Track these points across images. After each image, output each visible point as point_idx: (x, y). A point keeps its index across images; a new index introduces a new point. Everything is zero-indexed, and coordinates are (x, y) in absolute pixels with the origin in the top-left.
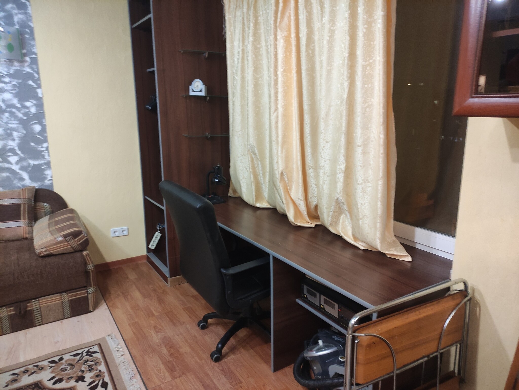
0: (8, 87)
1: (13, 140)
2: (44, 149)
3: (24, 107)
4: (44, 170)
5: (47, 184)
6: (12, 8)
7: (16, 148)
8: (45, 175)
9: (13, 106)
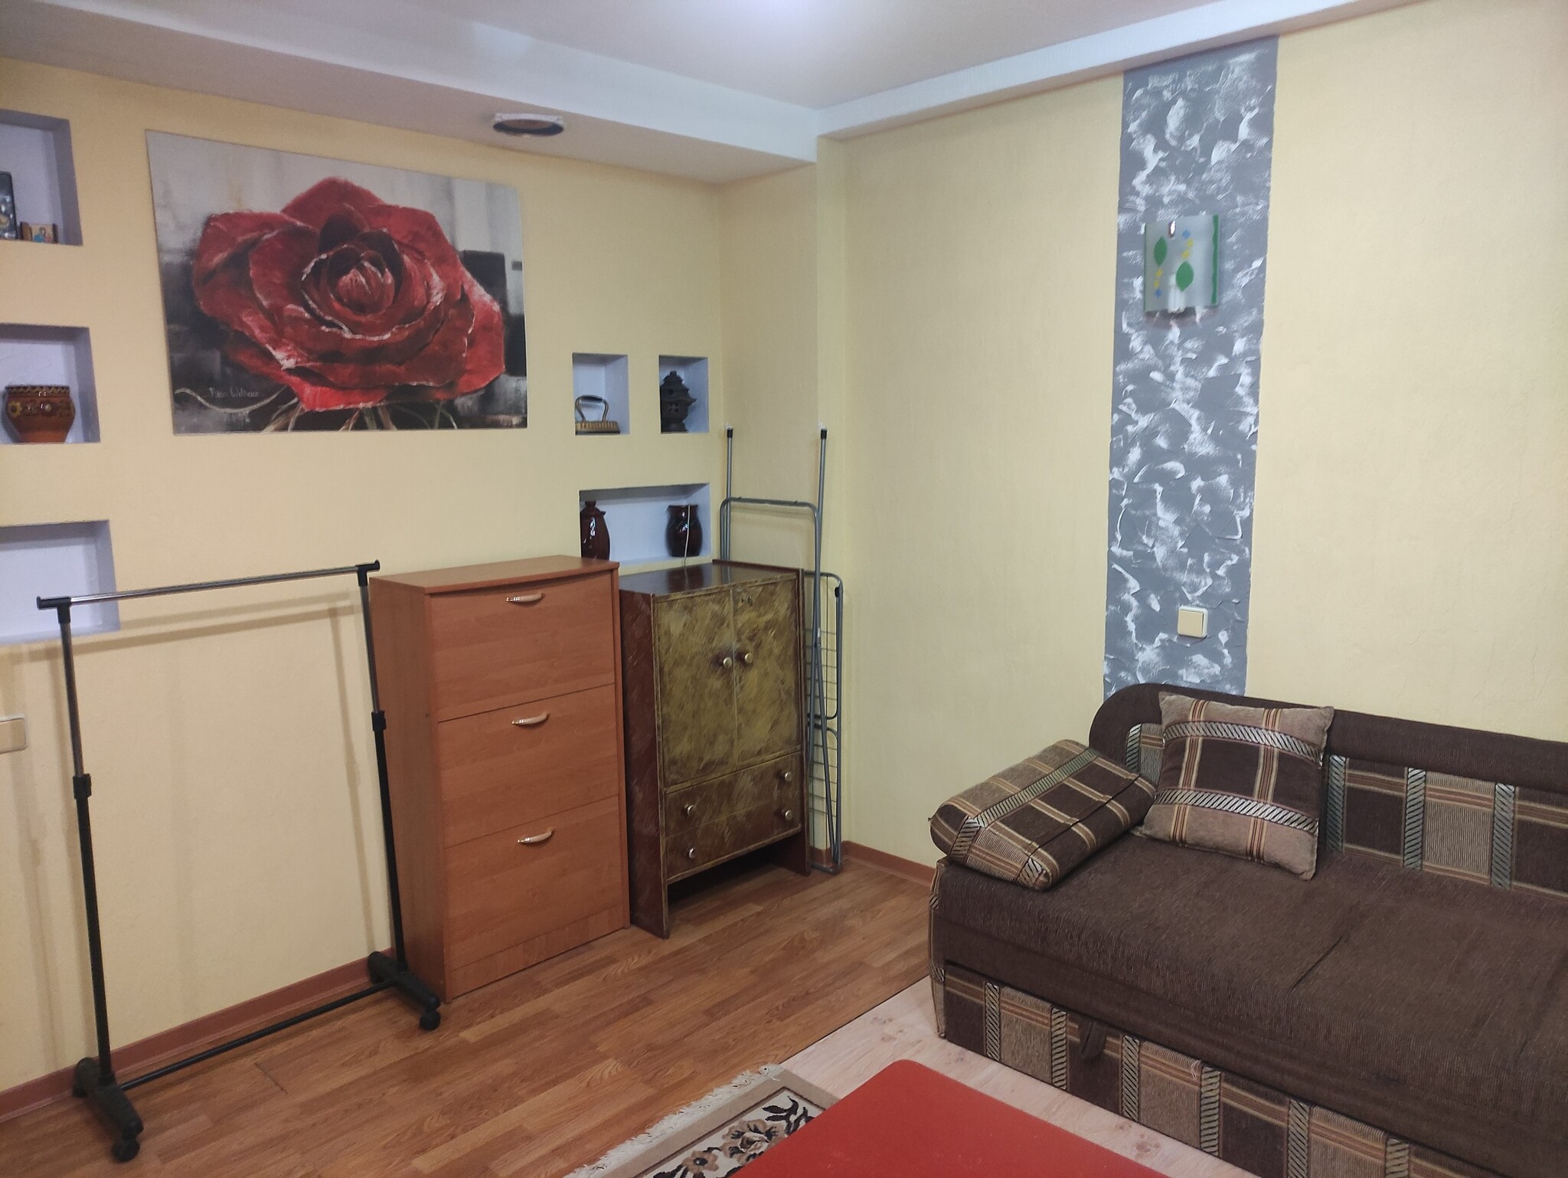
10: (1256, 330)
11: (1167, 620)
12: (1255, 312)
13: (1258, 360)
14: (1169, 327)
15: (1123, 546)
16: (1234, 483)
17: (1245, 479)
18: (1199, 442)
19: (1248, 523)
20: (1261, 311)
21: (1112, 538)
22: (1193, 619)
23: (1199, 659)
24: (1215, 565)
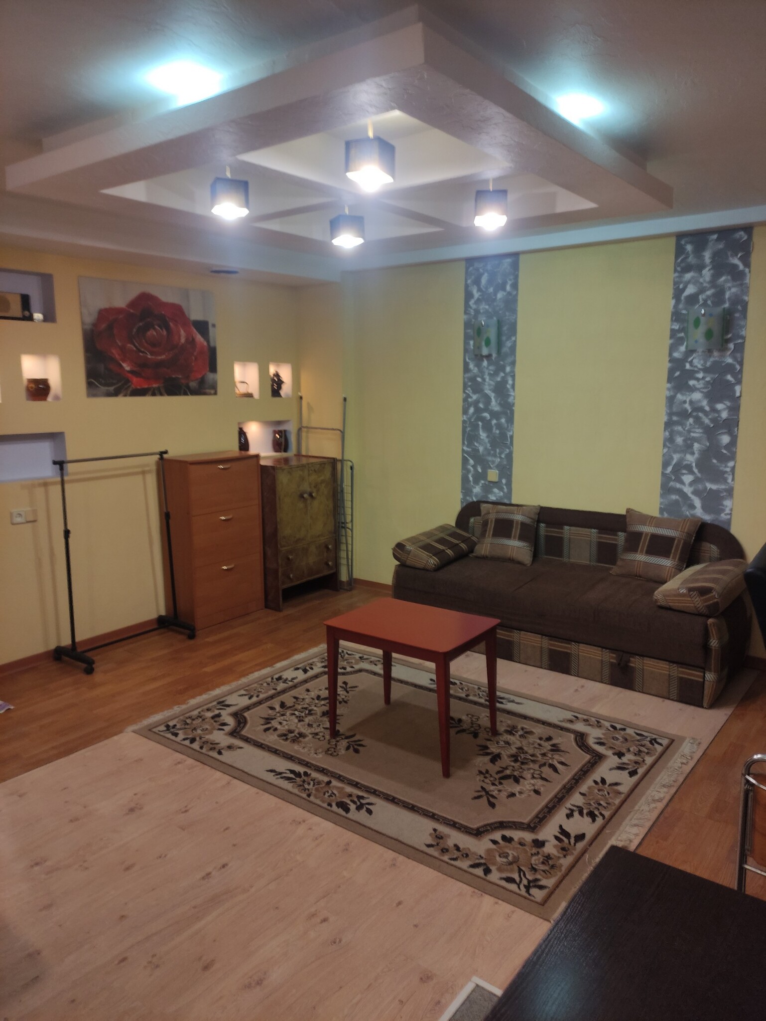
0: (699, 385)
1: (693, 453)
2: (728, 470)
3: (714, 410)
4: (723, 498)
5: (723, 519)
7: (694, 465)
8: (723, 505)
9: (701, 409)
10: (513, 363)
11: (484, 475)
12: (513, 357)
13: (514, 375)
14: (483, 361)
15: (468, 446)
16: (507, 421)
17: (510, 420)
18: (495, 405)
19: (512, 437)
20: (515, 356)
21: (463, 443)
22: (493, 475)
23: (496, 490)
24: (500, 453)
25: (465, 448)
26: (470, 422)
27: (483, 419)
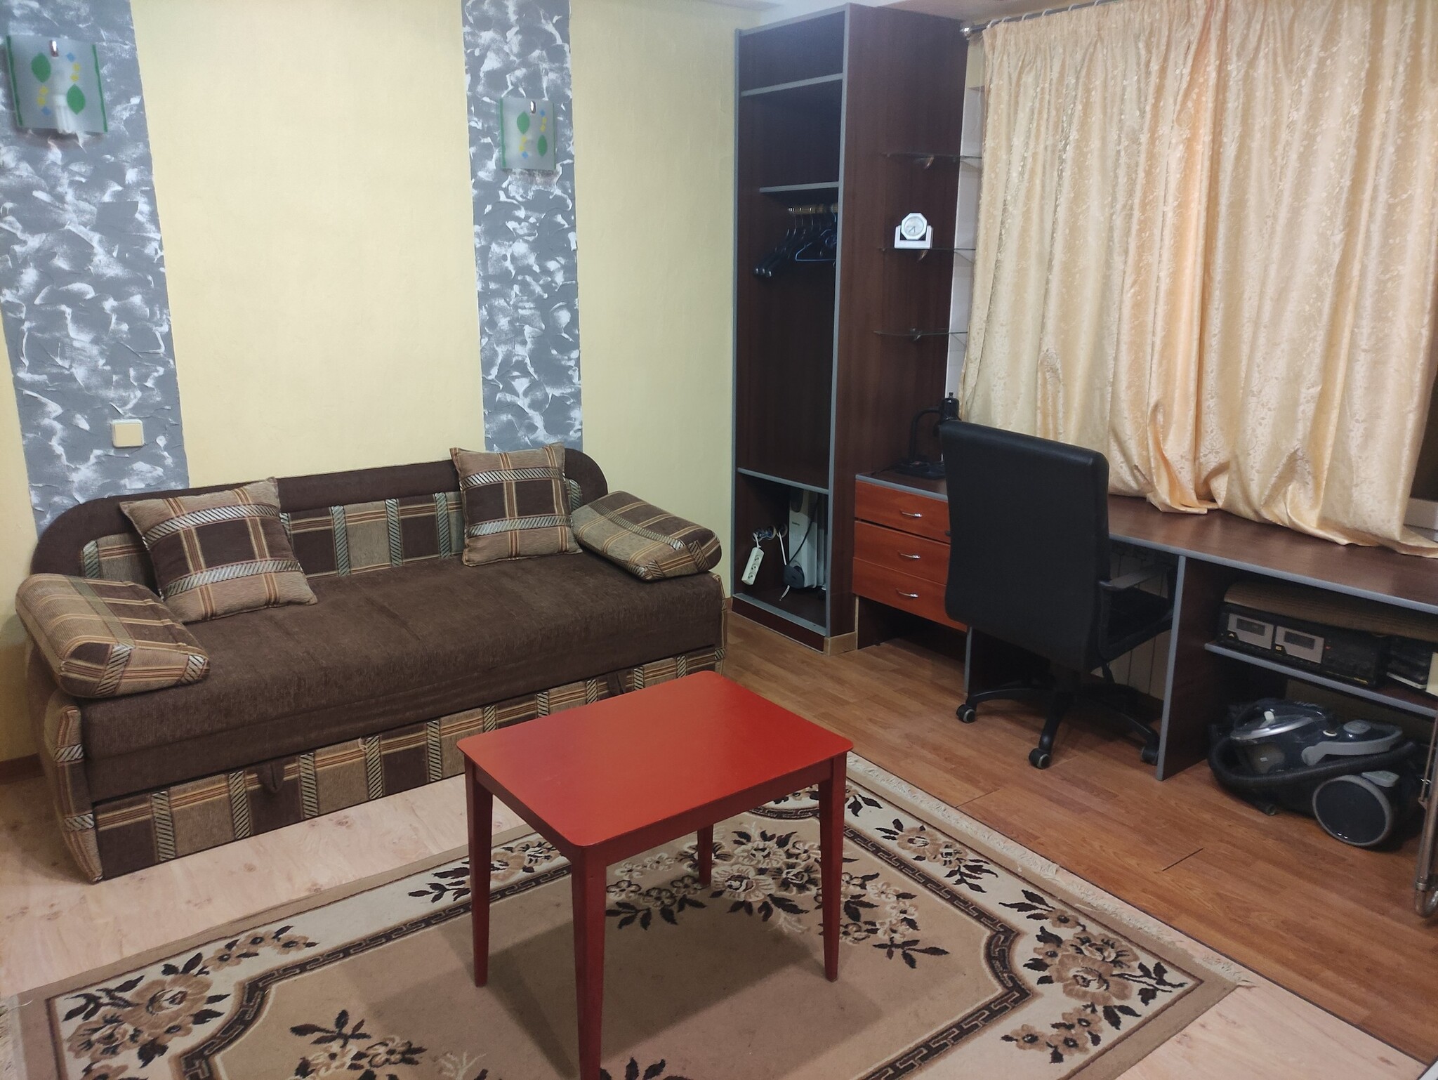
0: (522, 229)
1: (524, 343)
2: (572, 363)
3: (546, 271)
4: (569, 408)
5: (572, 439)
6: (540, 58)
7: (528, 361)
8: (571, 419)
9: (527, 270)
10: (145, 162)
12: (141, 146)
14: (48, 147)
15: (32, 370)
17: (158, 297)
18: (104, 262)
19: (168, 337)
20: (147, 145)
21: (15, 363)
22: (129, 431)
23: (140, 466)
24: (142, 378)
25: (24, 375)
26: (32, 309)
27: (74, 299)
